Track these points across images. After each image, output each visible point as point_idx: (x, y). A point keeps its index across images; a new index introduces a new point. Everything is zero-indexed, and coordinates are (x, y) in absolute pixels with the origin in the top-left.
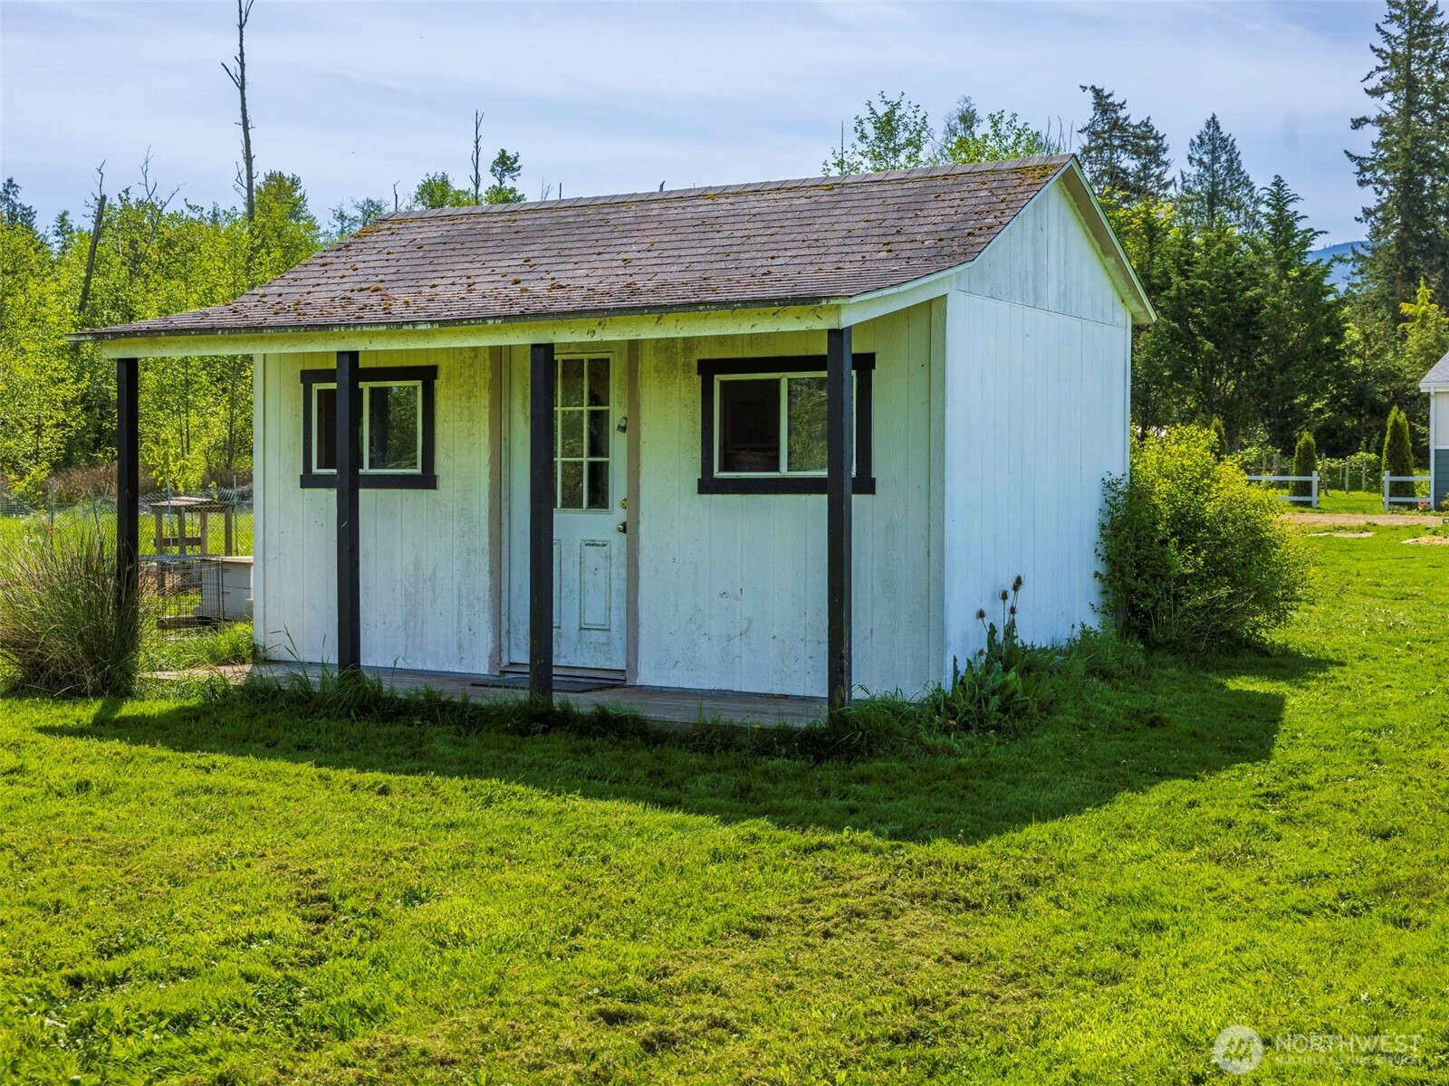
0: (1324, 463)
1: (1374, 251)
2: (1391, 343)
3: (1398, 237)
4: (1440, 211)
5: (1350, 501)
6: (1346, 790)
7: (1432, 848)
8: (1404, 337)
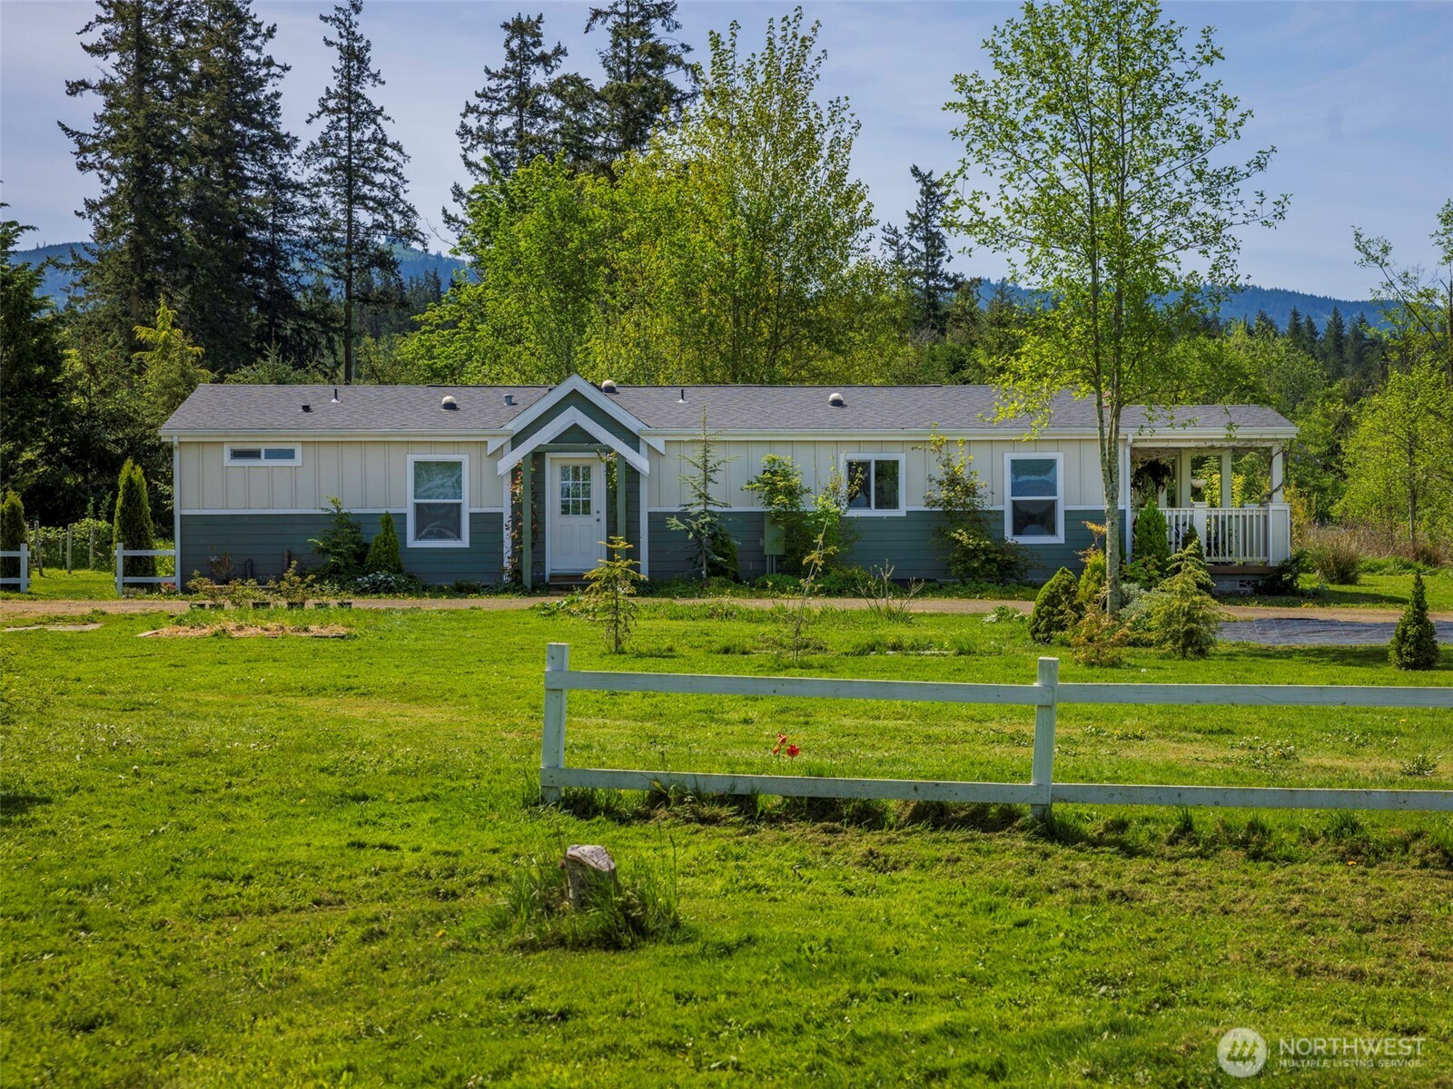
0: (35, 534)
1: (101, 256)
2: (124, 377)
3: (131, 240)
4: (184, 211)
5: (74, 583)
6: (40, 971)
7: (149, 1036)
8: (141, 370)
